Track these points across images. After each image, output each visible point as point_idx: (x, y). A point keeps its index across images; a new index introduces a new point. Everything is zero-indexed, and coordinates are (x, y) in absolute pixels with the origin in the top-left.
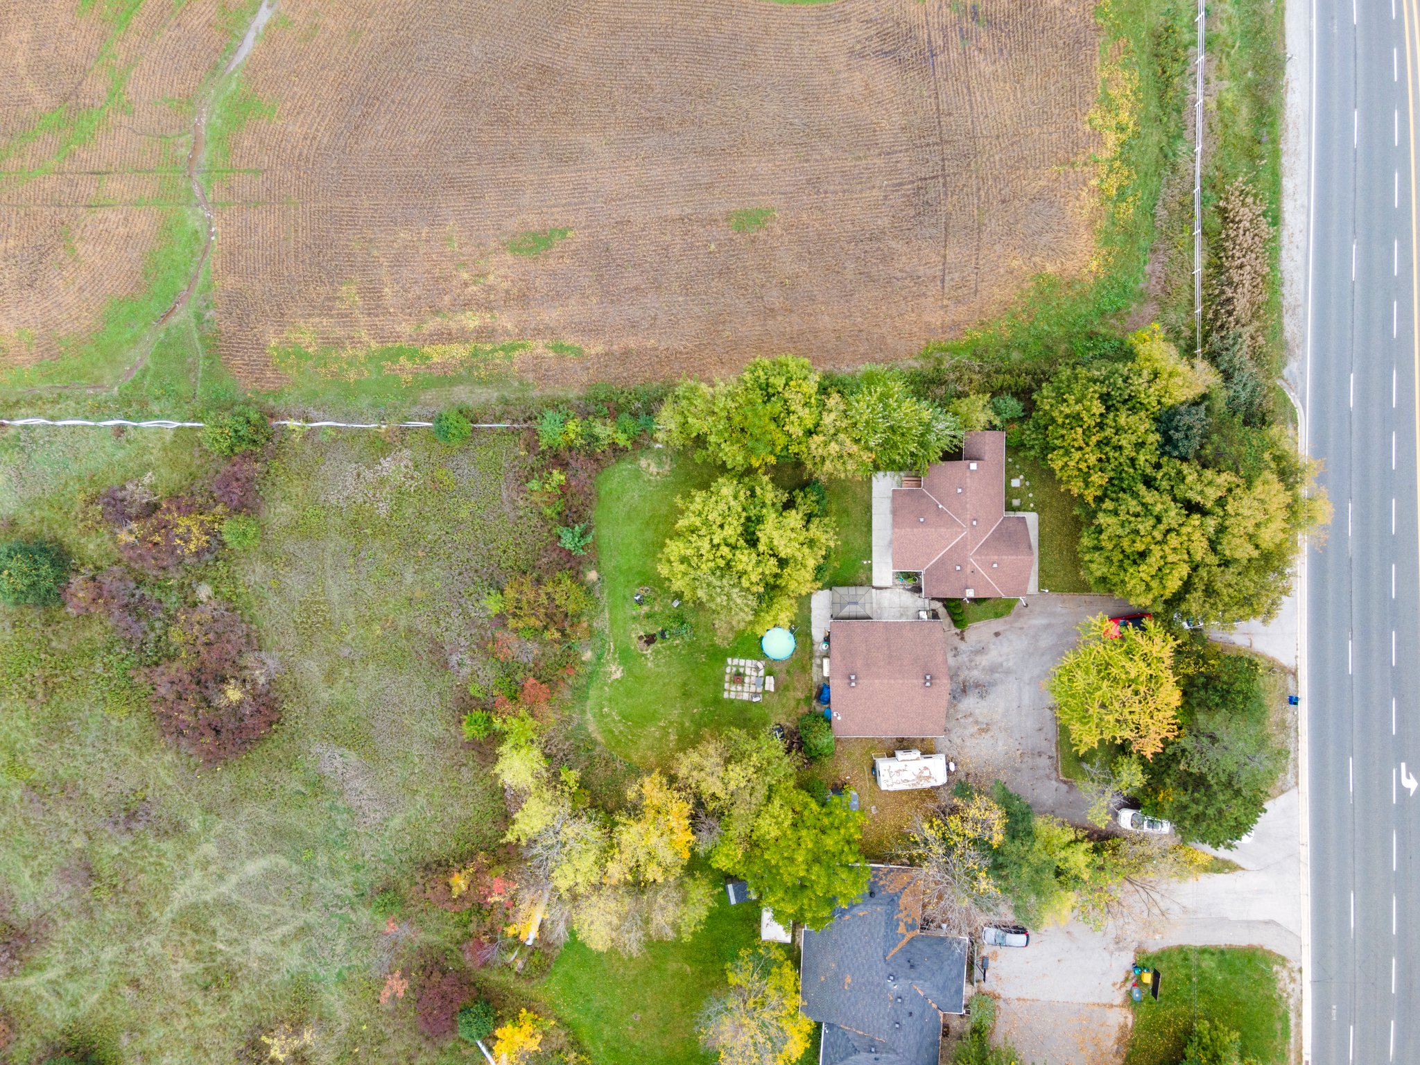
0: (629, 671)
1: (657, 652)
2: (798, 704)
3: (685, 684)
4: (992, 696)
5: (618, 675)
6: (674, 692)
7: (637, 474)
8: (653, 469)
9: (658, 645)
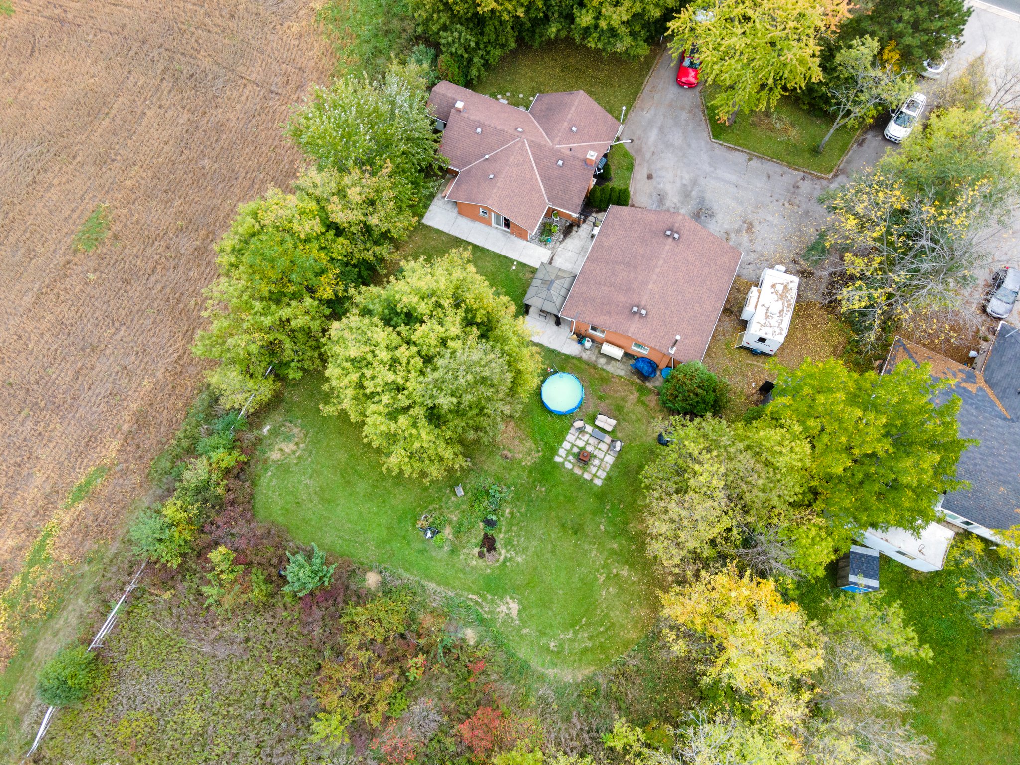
0: (516, 590)
1: (508, 543)
2: (643, 403)
3: (563, 526)
4: (715, 207)
5: (514, 606)
6: (568, 545)
7: (284, 468)
8: (289, 447)
9: (500, 538)
